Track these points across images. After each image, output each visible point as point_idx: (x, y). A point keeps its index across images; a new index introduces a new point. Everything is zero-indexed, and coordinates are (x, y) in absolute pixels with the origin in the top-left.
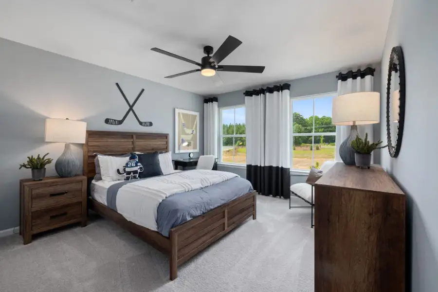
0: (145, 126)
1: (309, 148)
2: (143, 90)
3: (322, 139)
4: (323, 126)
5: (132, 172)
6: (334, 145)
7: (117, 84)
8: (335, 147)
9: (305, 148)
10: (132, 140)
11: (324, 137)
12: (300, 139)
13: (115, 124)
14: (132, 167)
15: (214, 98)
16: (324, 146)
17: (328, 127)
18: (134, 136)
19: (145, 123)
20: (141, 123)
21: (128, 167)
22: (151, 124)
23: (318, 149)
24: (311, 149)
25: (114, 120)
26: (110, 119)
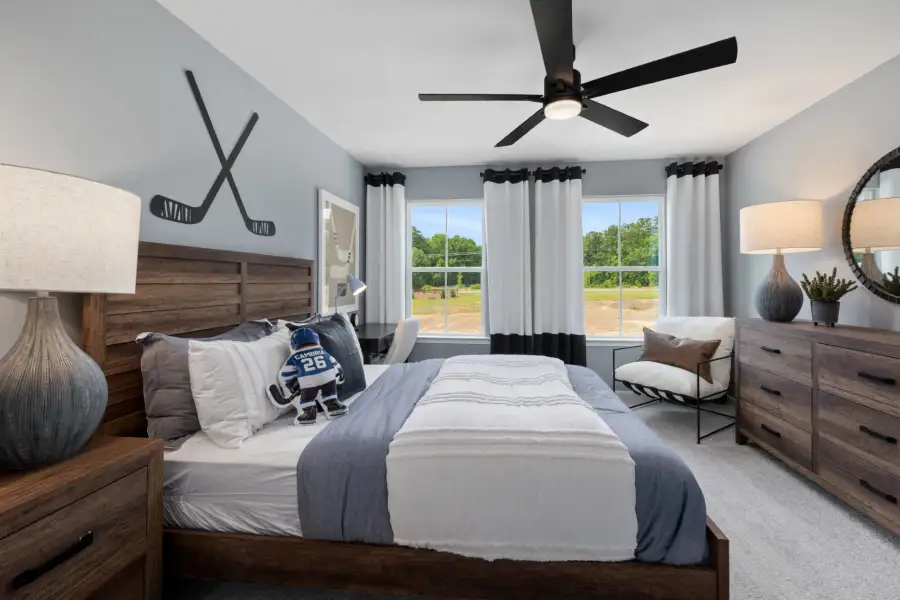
0: (258, 234)
1: (439, 295)
2: (254, 118)
3: (460, 277)
4: (456, 254)
5: (318, 388)
6: (478, 288)
7: (189, 75)
8: (479, 291)
9: (431, 294)
10: (239, 281)
11: (463, 274)
12: (420, 278)
13: (183, 221)
14: (318, 371)
15: (396, 174)
16: (462, 291)
17: (464, 257)
18: (244, 266)
19: (259, 223)
20: (249, 223)
21: (304, 374)
22: (271, 229)
23: (453, 296)
24: (443, 297)
25: (180, 205)
26: (168, 200)
